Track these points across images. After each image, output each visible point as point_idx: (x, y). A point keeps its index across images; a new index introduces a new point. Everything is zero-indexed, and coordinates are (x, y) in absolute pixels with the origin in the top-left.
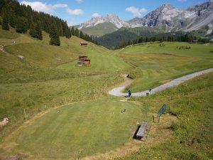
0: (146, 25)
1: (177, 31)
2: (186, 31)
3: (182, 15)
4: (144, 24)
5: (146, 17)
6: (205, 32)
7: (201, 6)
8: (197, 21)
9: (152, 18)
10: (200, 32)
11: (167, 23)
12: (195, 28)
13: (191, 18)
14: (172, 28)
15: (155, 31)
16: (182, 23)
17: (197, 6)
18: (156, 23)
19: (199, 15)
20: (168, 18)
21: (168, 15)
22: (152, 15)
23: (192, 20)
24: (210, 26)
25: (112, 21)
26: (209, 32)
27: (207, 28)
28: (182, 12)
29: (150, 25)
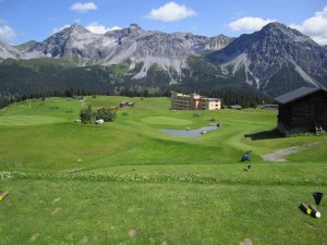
0: (49, 55)
1: (94, 64)
3: (99, 41)
4: (45, 53)
5: (48, 41)
6: (127, 67)
7: (122, 31)
8: (118, 51)
9: (57, 43)
10: (121, 67)
11: (80, 52)
12: (116, 61)
13: (111, 47)
14: (87, 59)
15: (63, 65)
16: (100, 53)
17: (117, 32)
18: (63, 51)
19: (120, 43)
20: (80, 45)
21: (80, 40)
22: (56, 38)
23: (111, 50)
24: (132, 59)
26: (132, 67)
27: (129, 61)
28: (98, 38)
29: (54, 54)
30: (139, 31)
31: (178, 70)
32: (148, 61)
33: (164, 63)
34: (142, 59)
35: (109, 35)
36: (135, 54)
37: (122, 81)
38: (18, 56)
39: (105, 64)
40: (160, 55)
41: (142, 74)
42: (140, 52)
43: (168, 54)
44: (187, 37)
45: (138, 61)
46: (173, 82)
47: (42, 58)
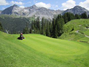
1: (22, 17)
4: (5, 13)
7: (30, 7)
8: (30, 13)
9: (9, 10)
10: (32, 18)
11: (17, 13)
12: (30, 16)
14: (20, 16)
15: (12, 17)
16: (24, 14)
19: (30, 11)
20: (17, 11)
23: (28, 13)
24: (36, 15)
26: (36, 18)
27: (35, 16)
28: (23, 9)
31: (52, 19)
32: (41, 16)
33: (46, 17)
34: (38, 16)
35: (26, 8)
39: (26, 17)
40: (44, 14)
42: (37, 13)
43: (47, 14)
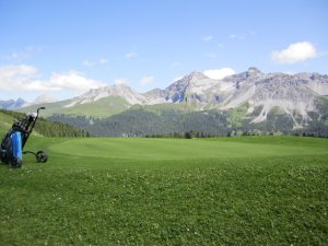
0: (170, 101)
1: (211, 108)
2: (222, 108)
4: (167, 99)
5: (170, 88)
6: (246, 111)
7: (241, 75)
8: (235, 95)
9: (178, 89)
10: (239, 110)
11: (198, 97)
12: (234, 104)
13: (228, 91)
14: (205, 104)
15: (182, 109)
16: (217, 98)
17: (234, 76)
18: (182, 96)
19: (238, 87)
20: (198, 91)
21: (198, 86)
22: (178, 85)
23: (229, 94)
24: (251, 102)
25: (121, 94)
26: (251, 110)
27: (247, 105)
28: (216, 83)
29: (175, 100)
30: (258, 74)
31: (304, 114)
32: (268, 105)
33: (286, 106)
34: (261, 103)
35: (226, 80)
36: (253, 98)
37: (240, 125)
38: (144, 102)
39: (222, 107)
40: (282, 98)
41: (261, 118)
42: (259, 95)
43: (291, 96)
44: (313, 78)
45: (256, 105)
46: (297, 127)
47: (164, 104)
